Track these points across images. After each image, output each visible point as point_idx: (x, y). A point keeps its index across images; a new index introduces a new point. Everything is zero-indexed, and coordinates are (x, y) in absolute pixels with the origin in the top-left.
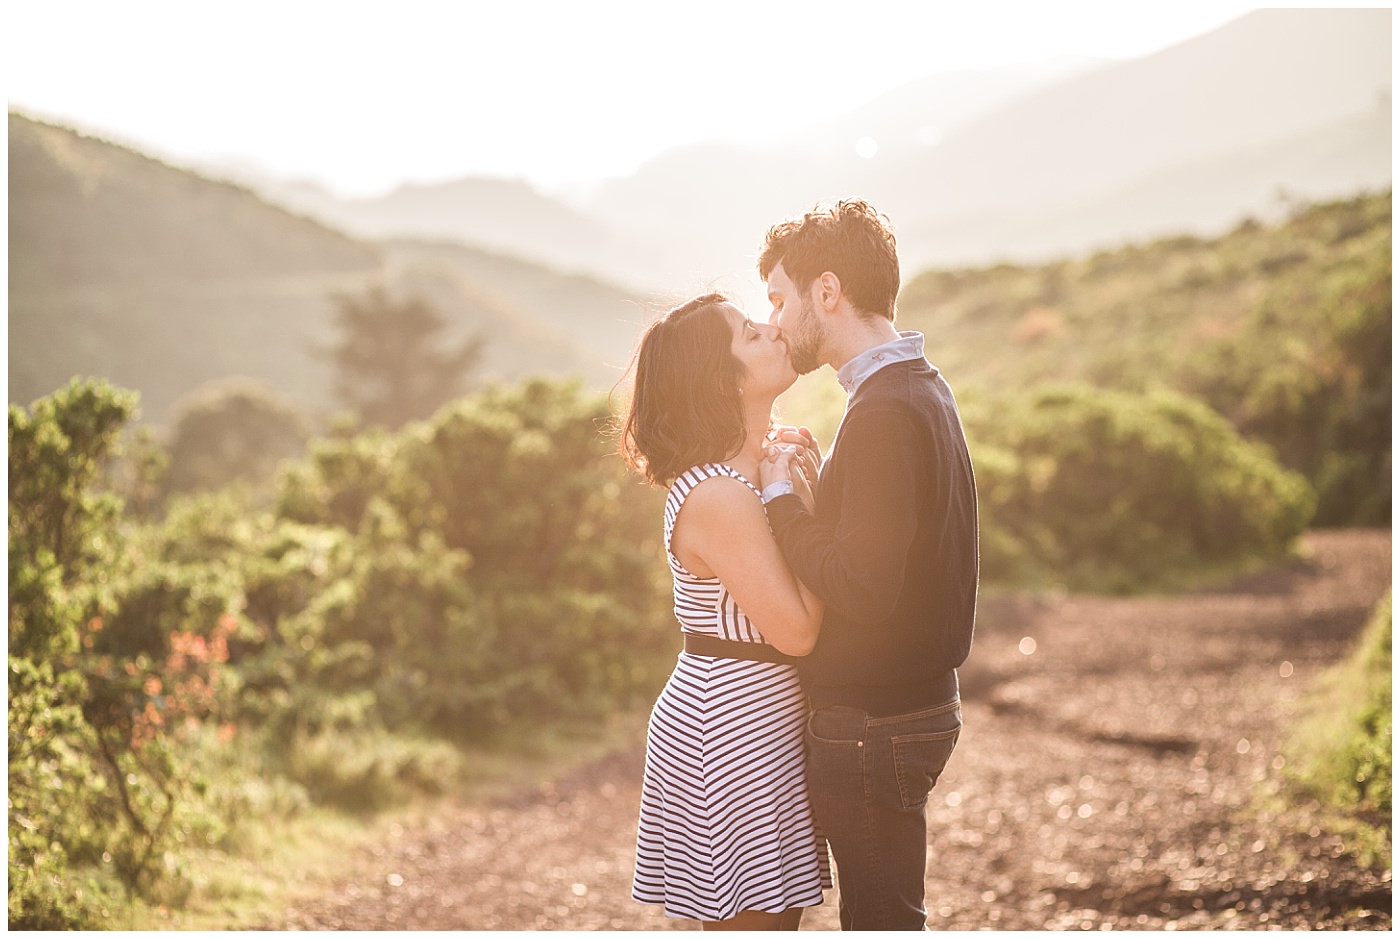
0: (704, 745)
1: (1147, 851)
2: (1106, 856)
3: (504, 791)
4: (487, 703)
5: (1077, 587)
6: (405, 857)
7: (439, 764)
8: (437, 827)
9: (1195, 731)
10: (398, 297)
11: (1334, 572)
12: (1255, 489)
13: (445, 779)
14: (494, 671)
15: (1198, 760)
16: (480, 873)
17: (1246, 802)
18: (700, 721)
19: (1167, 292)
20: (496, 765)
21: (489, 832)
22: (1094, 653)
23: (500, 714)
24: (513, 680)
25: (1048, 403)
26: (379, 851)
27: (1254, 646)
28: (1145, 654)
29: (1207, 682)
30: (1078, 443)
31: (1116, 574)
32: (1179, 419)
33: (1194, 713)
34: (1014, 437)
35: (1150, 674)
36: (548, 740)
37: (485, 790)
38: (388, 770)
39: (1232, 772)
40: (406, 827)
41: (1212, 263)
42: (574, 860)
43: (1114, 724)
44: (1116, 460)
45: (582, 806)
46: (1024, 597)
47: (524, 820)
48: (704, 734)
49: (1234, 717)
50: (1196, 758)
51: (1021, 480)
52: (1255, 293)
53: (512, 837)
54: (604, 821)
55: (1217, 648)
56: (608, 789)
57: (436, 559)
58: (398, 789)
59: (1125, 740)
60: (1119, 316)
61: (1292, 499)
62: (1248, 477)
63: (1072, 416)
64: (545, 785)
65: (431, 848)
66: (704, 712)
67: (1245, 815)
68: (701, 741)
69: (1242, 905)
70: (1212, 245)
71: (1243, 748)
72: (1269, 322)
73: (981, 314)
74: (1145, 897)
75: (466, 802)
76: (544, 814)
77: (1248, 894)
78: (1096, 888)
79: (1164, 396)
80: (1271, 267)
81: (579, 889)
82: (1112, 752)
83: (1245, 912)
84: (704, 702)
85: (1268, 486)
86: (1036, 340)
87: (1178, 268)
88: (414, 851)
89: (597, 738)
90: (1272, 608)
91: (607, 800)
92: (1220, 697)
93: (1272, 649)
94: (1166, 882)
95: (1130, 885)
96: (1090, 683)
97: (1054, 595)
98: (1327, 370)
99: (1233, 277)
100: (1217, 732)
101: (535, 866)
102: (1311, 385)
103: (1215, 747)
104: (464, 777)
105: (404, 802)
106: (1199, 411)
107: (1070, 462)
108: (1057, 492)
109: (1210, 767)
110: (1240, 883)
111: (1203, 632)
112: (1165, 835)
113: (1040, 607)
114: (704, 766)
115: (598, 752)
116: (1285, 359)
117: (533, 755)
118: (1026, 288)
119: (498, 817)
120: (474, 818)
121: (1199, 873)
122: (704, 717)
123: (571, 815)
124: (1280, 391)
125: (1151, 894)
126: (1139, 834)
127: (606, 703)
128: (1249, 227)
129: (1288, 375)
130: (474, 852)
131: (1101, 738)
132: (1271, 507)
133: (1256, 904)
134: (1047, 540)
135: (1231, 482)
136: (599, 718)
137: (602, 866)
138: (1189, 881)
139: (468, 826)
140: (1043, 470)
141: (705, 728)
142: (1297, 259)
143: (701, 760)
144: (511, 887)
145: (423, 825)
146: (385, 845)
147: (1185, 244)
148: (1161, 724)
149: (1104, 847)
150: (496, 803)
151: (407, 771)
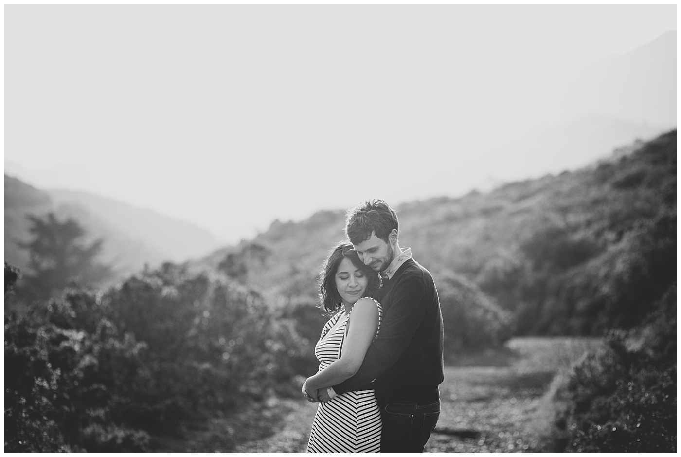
4: (157, 412)
9: (479, 428)
10: (62, 218)
11: (527, 356)
12: (489, 317)
15: (481, 441)
19: (437, 224)
27: (497, 390)
28: (449, 393)
29: (479, 405)
32: (455, 284)
33: (475, 420)
35: (452, 401)
41: (456, 209)
49: (494, 422)
52: (479, 224)
55: (481, 391)
57: (131, 346)
61: (506, 321)
62: (487, 311)
70: (457, 201)
71: (501, 435)
72: (487, 238)
80: (486, 213)
85: (496, 316)
87: (441, 212)
90: (503, 372)
92: (486, 413)
93: (505, 391)
98: (516, 261)
99: (467, 216)
100: (488, 428)
102: (509, 268)
103: (488, 435)
106: (463, 279)
111: (473, 384)
116: (496, 256)
124: (495, 271)
128: (474, 193)
129: (499, 263)
132: (496, 325)
135: (479, 313)
142: (498, 209)
147: (444, 201)
148: (463, 426)
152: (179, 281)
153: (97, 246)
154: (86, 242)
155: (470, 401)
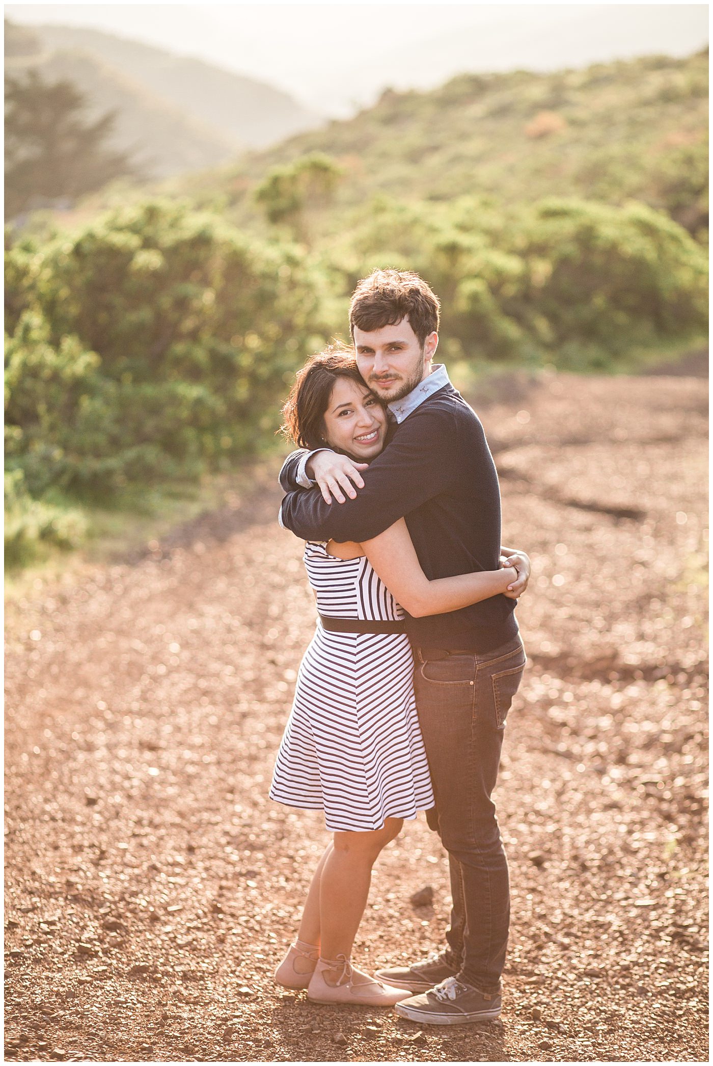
0: (357, 703)
1: (604, 622)
2: (571, 625)
3: (121, 546)
4: (109, 473)
5: (564, 365)
6: (43, 611)
7: (71, 526)
8: (69, 581)
9: (646, 502)
13: (77, 539)
14: (116, 444)
15: (646, 527)
16: (100, 629)
17: (680, 577)
18: (354, 686)
19: (647, 103)
20: (116, 522)
21: (108, 587)
22: (574, 426)
23: (119, 479)
24: (130, 454)
25: (550, 214)
26: (24, 605)
28: (613, 426)
29: (656, 452)
30: (570, 249)
31: (594, 352)
32: (648, 229)
33: (644, 486)
34: (520, 242)
35: (615, 442)
36: (155, 500)
37: (106, 545)
38: (32, 533)
39: (672, 542)
40: (45, 581)
41: (681, 81)
42: (172, 615)
43: (583, 491)
44: (598, 260)
45: (179, 560)
46: (522, 373)
47: (136, 575)
48: (357, 695)
49: (676, 489)
50: (645, 526)
51: (525, 278)
53: (126, 590)
54: (196, 577)
55: (668, 423)
56: (199, 547)
57: (73, 359)
58: (40, 548)
59: (591, 507)
60: (607, 120)
63: (567, 227)
64: (153, 543)
65: (63, 600)
66: (356, 679)
67: (679, 588)
68: (355, 701)
69: (671, 677)
70: (680, 65)
71: (682, 519)
73: (502, 112)
74: (600, 665)
75: (91, 558)
76: (151, 568)
77: (676, 669)
78: (564, 656)
79: (638, 210)
81: (174, 647)
82: (581, 518)
83: (673, 685)
84: (355, 671)
86: (542, 136)
87: (655, 82)
88: (51, 605)
89: (192, 498)
91: (198, 557)
92: (667, 468)
94: (615, 656)
95: (589, 655)
96: (570, 451)
97: (545, 373)
100: (662, 503)
101: (142, 622)
103: (661, 516)
104: (90, 535)
105: (44, 559)
106: (663, 222)
107: (563, 264)
108: (553, 288)
109: (657, 534)
110: (671, 659)
111: (658, 408)
112: (618, 606)
113: (534, 383)
114: (359, 719)
115: (194, 509)
117: (144, 513)
118: (537, 92)
119: (116, 571)
120: (98, 573)
121: (639, 647)
122: (357, 683)
123: (171, 571)
125: (604, 664)
126: (597, 605)
127: (201, 467)
130: (98, 606)
131: (575, 504)
133: (682, 678)
134: (542, 325)
136: (194, 480)
137: (193, 622)
138: (632, 656)
139: (93, 580)
140: (542, 269)
141: (357, 691)
143: (356, 715)
144: (124, 644)
145: (58, 577)
146: (28, 597)
147: (661, 64)
148: (620, 497)
149: (572, 618)
150: (115, 558)
151: (47, 534)
152: (168, 238)
153: (105, 125)
154: (90, 116)
155: (645, 442)
